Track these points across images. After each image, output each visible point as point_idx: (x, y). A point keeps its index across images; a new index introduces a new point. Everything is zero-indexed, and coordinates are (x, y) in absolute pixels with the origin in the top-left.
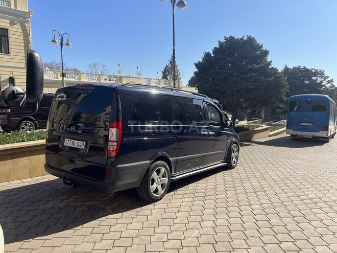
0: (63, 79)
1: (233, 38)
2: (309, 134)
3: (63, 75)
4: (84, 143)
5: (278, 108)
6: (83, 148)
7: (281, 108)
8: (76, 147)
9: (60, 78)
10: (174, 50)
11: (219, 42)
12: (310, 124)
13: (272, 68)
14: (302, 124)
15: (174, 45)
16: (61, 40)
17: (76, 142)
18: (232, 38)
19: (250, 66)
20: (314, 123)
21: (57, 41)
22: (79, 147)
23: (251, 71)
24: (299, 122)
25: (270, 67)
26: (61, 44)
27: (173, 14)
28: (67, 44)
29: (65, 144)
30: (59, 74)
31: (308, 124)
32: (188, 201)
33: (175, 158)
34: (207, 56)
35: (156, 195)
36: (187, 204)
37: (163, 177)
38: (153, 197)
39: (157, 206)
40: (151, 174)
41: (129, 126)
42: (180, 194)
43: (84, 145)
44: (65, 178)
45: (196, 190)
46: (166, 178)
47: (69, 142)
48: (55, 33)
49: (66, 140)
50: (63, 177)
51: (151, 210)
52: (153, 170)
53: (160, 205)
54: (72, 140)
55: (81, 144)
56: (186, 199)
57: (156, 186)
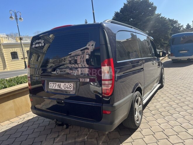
0: (21, 42)
2: (185, 58)
3: (21, 39)
5: (165, 44)
6: (72, 89)
7: (166, 44)
10: (93, 13)
11: (124, 4)
12: (186, 52)
13: (162, 17)
14: (181, 52)
16: (16, 16)
17: (62, 84)
20: (189, 50)
21: (13, 17)
22: (66, 89)
24: (178, 51)
25: (160, 17)
26: (16, 19)
28: (20, 19)
29: (50, 88)
31: (184, 52)
32: (163, 122)
33: (143, 87)
34: (117, 14)
35: (138, 122)
36: (166, 126)
37: (140, 105)
38: (137, 125)
39: (143, 132)
40: (135, 105)
41: (118, 62)
42: (149, 115)
43: (72, 87)
44: (57, 120)
45: (158, 110)
46: (141, 105)
47: (55, 85)
48: (11, 12)
49: (51, 84)
50: (55, 120)
51: (142, 138)
52: (135, 100)
53: (144, 130)
54: (57, 83)
55: (69, 86)
56: (159, 121)
57: (137, 114)
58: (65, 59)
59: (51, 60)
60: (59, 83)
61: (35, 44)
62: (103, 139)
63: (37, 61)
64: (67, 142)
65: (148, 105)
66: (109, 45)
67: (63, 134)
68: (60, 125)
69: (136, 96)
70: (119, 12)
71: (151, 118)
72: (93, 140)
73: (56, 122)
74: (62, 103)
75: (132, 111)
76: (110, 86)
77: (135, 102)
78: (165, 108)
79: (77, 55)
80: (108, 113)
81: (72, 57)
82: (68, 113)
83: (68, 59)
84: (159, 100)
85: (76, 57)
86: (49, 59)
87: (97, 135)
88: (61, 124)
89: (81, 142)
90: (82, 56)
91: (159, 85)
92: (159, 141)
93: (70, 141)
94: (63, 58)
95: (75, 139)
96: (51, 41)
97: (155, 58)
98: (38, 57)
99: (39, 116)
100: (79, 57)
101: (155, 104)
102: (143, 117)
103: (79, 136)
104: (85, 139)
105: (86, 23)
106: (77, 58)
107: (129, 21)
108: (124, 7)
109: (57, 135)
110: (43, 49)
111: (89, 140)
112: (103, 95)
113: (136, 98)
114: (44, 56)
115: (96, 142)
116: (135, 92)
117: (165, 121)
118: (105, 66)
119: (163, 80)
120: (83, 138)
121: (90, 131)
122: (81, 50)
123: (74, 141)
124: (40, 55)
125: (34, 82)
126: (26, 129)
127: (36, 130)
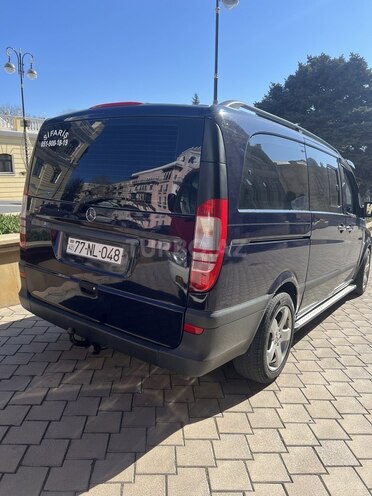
0: (25, 131)
1: (326, 58)
3: (25, 124)
4: (121, 250)
6: (119, 262)
8: (99, 258)
9: (20, 130)
10: (216, 80)
11: (300, 65)
15: (216, 72)
16: (21, 64)
17: (99, 247)
18: (324, 58)
19: (355, 110)
21: (13, 66)
22: (107, 260)
23: (358, 117)
26: (21, 72)
27: (217, 15)
28: (31, 72)
29: (68, 251)
30: (19, 122)
32: (337, 379)
33: (303, 285)
34: (276, 90)
35: (272, 369)
36: (344, 390)
37: (285, 327)
38: (268, 374)
39: (281, 395)
40: (270, 324)
41: (240, 211)
42: (306, 358)
43: (120, 256)
44: (74, 330)
45: (332, 348)
46: (288, 329)
47: (81, 246)
48: (10, 52)
49: (72, 241)
50: (70, 330)
51: (275, 409)
52: (273, 314)
53: (284, 391)
54: (87, 243)
55: (113, 254)
56: (329, 374)
57: (274, 348)
58: (121, 188)
59: (86, 186)
60: (91, 243)
61: (48, 140)
62: (179, 395)
63: (52, 181)
64: (92, 388)
65: (312, 333)
66: (223, 166)
67: (86, 367)
68: (79, 344)
69: (279, 303)
70: (283, 84)
71: (311, 365)
72: (156, 393)
73: (71, 335)
74: (92, 293)
75: (261, 338)
76: (211, 267)
77: (271, 319)
78: (352, 345)
79: (154, 182)
80: (198, 331)
81: (138, 184)
82: (104, 319)
83: (129, 188)
84: (342, 324)
85: (148, 187)
86: (82, 181)
87: (166, 383)
88: (85, 342)
89: (126, 392)
90: (164, 185)
91: (352, 288)
92: (316, 421)
93: (100, 387)
94: (117, 185)
95: (113, 382)
96: (93, 136)
97: (350, 217)
98: (56, 174)
99: (38, 318)
100: (156, 188)
101: (329, 332)
102: (290, 358)
103: (122, 379)
104: (135, 388)
105: (196, 102)
106: (151, 188)
107: (305, 112)
108: (298, 73)
109: (71, 368)
110: (70, 154)
111: (146, 391)
112: (191, 286)
113: (275, 309)
114: (70, 172)
115: (161, 398)
116: (277, 293)
117: (342, 377)
118: (204, 215)
119: (365, 277)
120: (132, 385)
121: (154, 371)
122: (165, 170)
123: (109, 387)
124: (61, 167)
125: (36, 233)
126: (2, 342)
127: (24, 349)
